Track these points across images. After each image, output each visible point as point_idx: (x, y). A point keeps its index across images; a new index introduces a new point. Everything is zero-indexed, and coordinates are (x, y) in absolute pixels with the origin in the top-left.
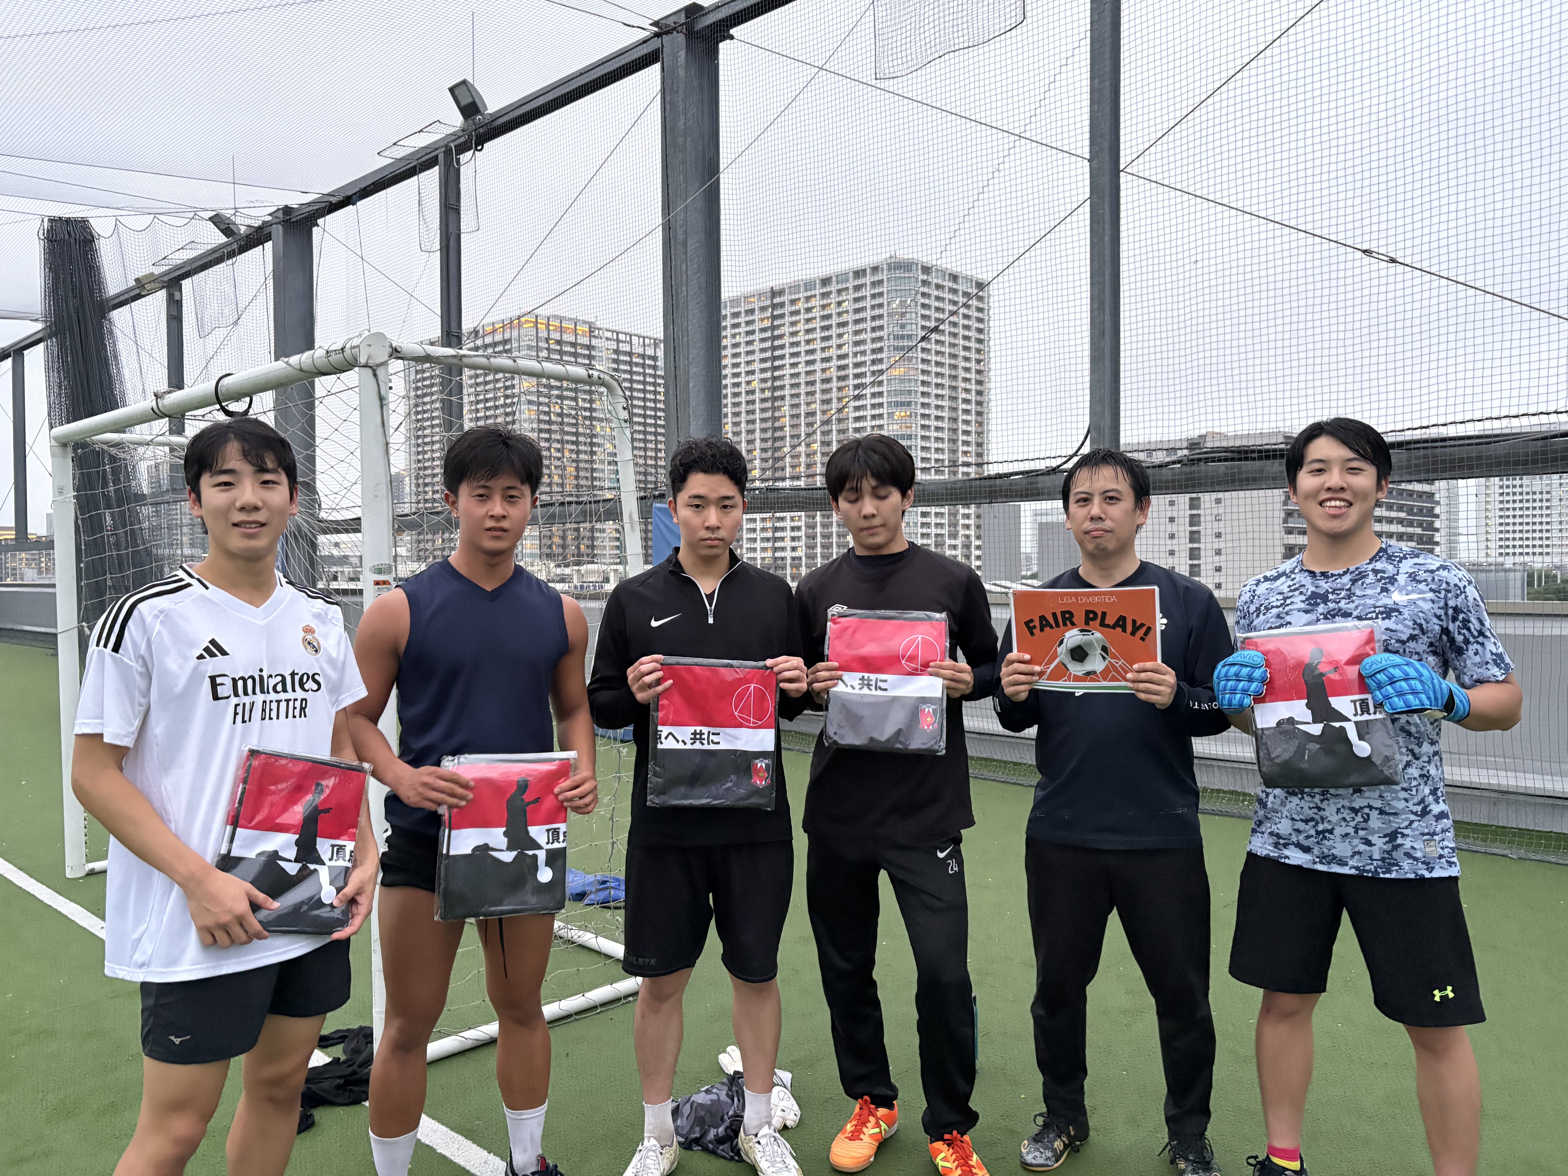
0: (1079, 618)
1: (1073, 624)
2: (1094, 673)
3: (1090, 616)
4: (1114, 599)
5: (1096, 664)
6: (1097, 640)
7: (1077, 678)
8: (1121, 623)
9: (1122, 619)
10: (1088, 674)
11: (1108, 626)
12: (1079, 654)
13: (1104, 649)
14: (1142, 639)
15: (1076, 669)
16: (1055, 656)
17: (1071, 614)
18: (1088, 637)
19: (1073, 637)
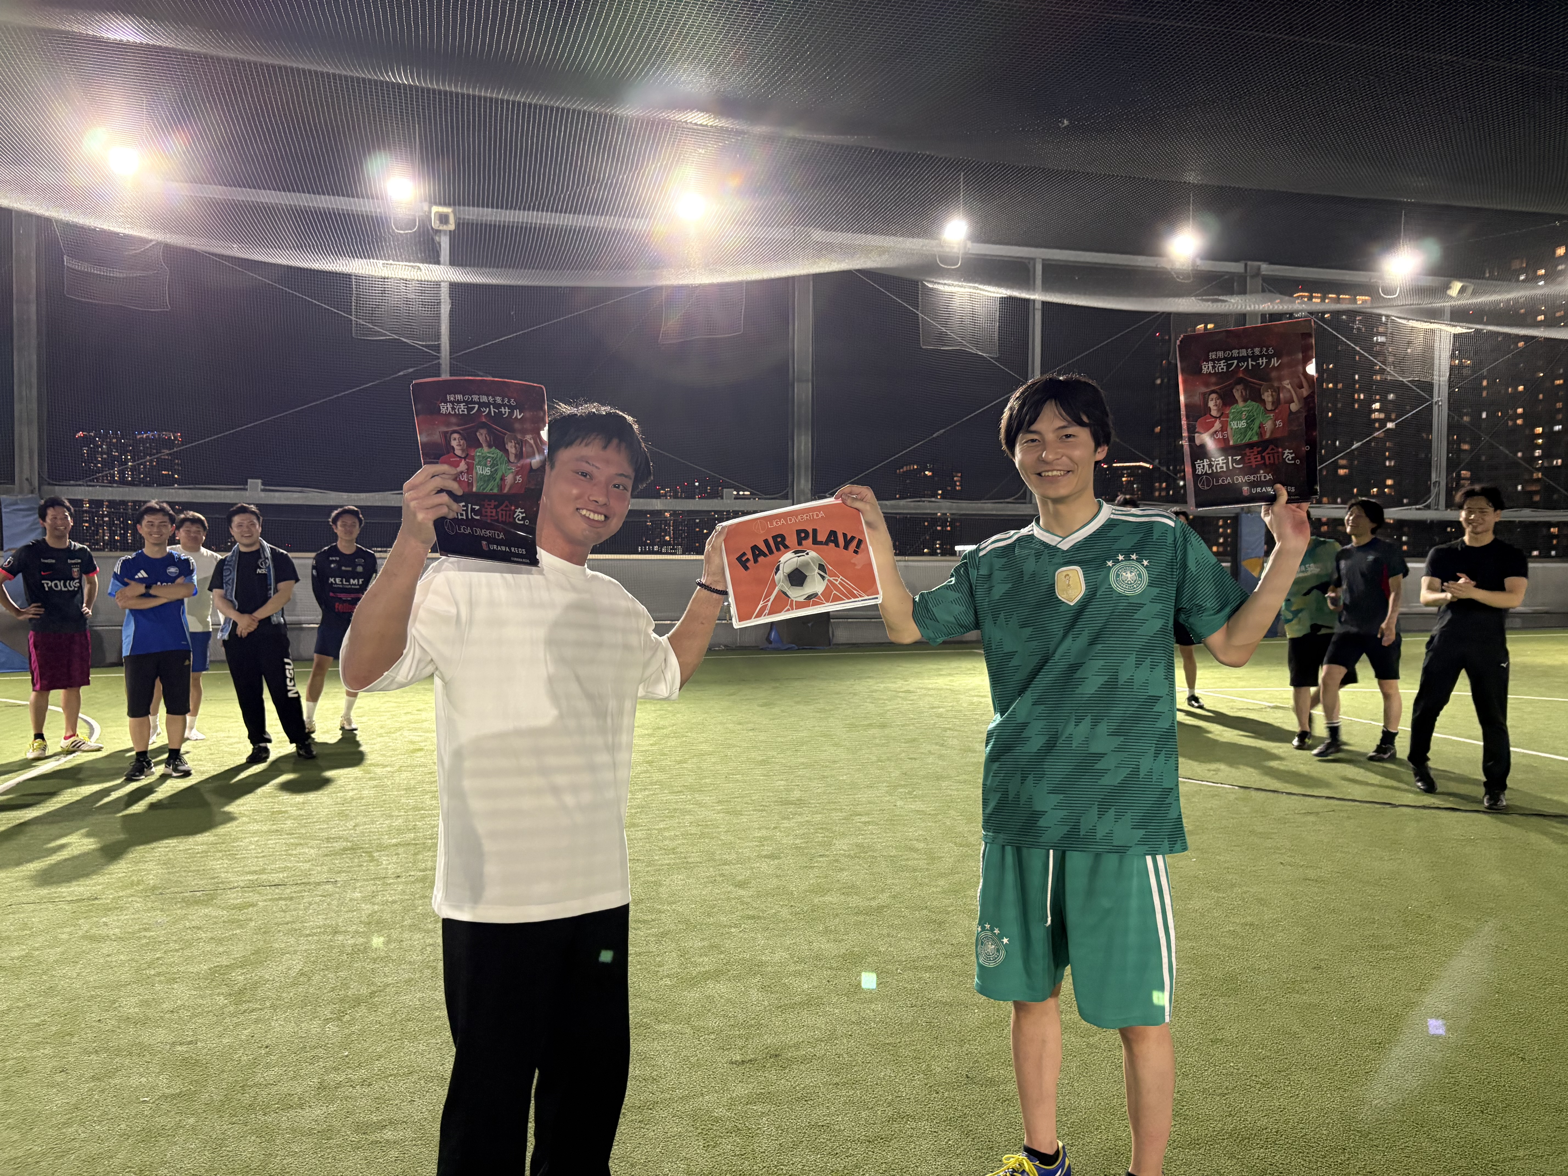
0: (792, 540)
1: (786, 547)
2: (815, 595)
3: (802, 535)
4: (822, 514)
5: (816, 585)
6: (812, 559)
7: (800, 605)
8: (832, 537)
9: (833, 534)
10: (809, 597)
11: (821, 543)
12: (797, 578)
13: (821, 567)
14: (856, 552)
15: (797, 594)
16: (774, 584)
17: (783, 537)
18: (804, 558)
19: (788, 560)
